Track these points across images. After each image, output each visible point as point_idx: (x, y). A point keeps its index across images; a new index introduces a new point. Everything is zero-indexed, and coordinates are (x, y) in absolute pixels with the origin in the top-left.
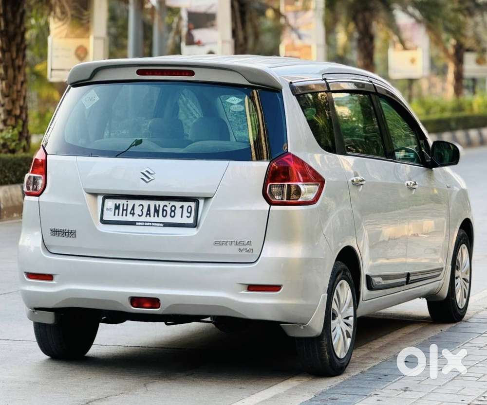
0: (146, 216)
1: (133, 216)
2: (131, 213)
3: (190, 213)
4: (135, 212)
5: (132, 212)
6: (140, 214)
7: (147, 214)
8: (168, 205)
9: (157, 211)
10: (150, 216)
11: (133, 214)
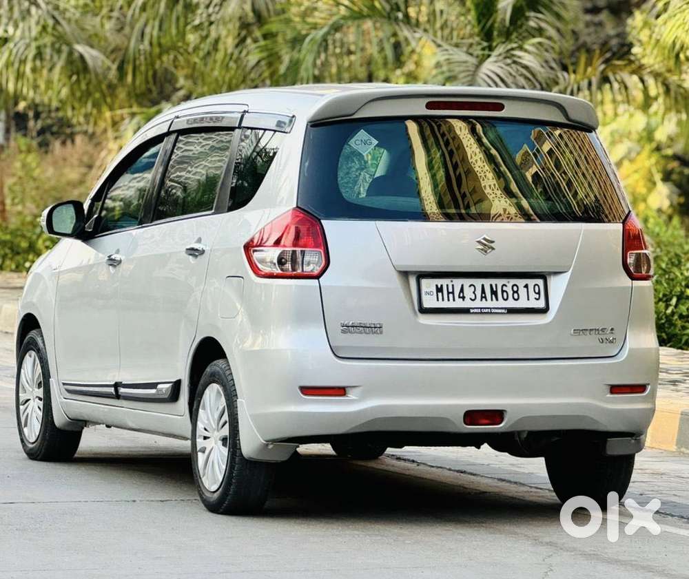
0: (481, 300)
1: (463, 300)
2: (459, 297)
3: (539, 293)
4: (465, 295)
5: (461, 295)
6: (473, 298)
7: (482, 297)
8: (507, 284)
9: (494, 293)
10: (486, 300)
11: (463, 298)
